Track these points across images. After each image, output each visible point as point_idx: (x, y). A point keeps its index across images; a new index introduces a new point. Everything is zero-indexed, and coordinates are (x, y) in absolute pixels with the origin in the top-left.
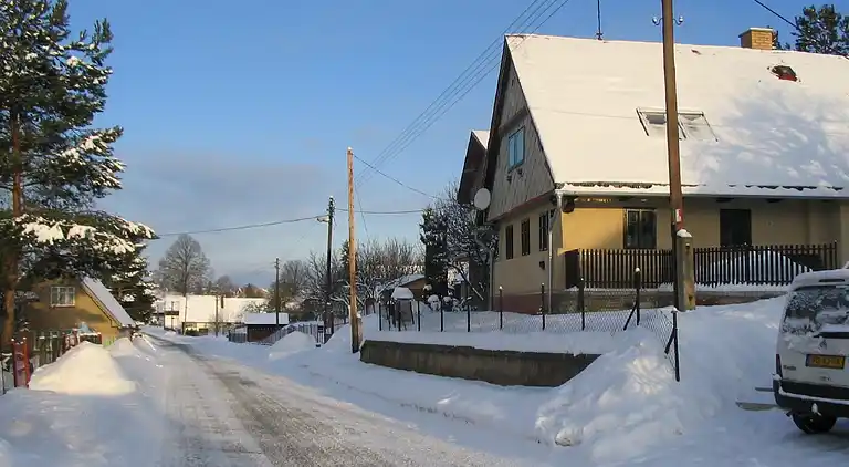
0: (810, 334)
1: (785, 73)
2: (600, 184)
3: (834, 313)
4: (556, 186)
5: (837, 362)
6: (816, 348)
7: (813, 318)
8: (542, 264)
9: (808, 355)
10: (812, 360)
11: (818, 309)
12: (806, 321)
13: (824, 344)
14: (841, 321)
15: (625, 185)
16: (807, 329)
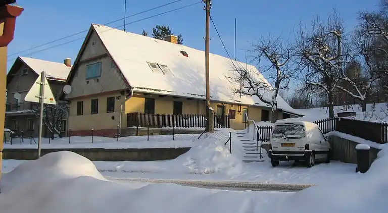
0: (283, 138)
1: (184, 53)
2: (145, 89)
3: (291, 132)
4: (131, 88)
5: (292, 145)
6: (285, 141)
7: (283, 133)
8: (113, 118)
9: (282, 144)
10: (283, 145)
11: (285, 131)
12: (281, 134)
13: (288, 140)
14: (293, 134)
15: (152, 90)
16: (281, 137)
